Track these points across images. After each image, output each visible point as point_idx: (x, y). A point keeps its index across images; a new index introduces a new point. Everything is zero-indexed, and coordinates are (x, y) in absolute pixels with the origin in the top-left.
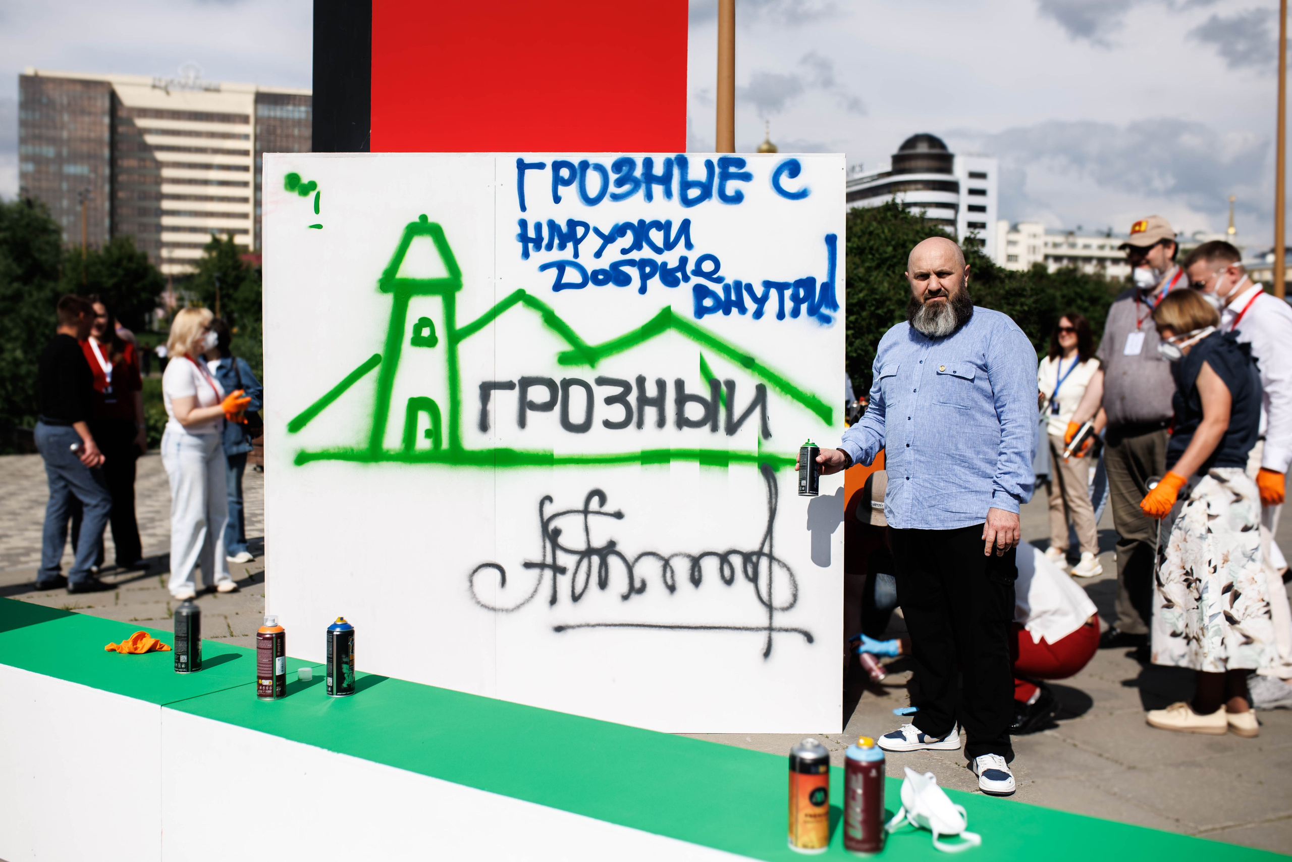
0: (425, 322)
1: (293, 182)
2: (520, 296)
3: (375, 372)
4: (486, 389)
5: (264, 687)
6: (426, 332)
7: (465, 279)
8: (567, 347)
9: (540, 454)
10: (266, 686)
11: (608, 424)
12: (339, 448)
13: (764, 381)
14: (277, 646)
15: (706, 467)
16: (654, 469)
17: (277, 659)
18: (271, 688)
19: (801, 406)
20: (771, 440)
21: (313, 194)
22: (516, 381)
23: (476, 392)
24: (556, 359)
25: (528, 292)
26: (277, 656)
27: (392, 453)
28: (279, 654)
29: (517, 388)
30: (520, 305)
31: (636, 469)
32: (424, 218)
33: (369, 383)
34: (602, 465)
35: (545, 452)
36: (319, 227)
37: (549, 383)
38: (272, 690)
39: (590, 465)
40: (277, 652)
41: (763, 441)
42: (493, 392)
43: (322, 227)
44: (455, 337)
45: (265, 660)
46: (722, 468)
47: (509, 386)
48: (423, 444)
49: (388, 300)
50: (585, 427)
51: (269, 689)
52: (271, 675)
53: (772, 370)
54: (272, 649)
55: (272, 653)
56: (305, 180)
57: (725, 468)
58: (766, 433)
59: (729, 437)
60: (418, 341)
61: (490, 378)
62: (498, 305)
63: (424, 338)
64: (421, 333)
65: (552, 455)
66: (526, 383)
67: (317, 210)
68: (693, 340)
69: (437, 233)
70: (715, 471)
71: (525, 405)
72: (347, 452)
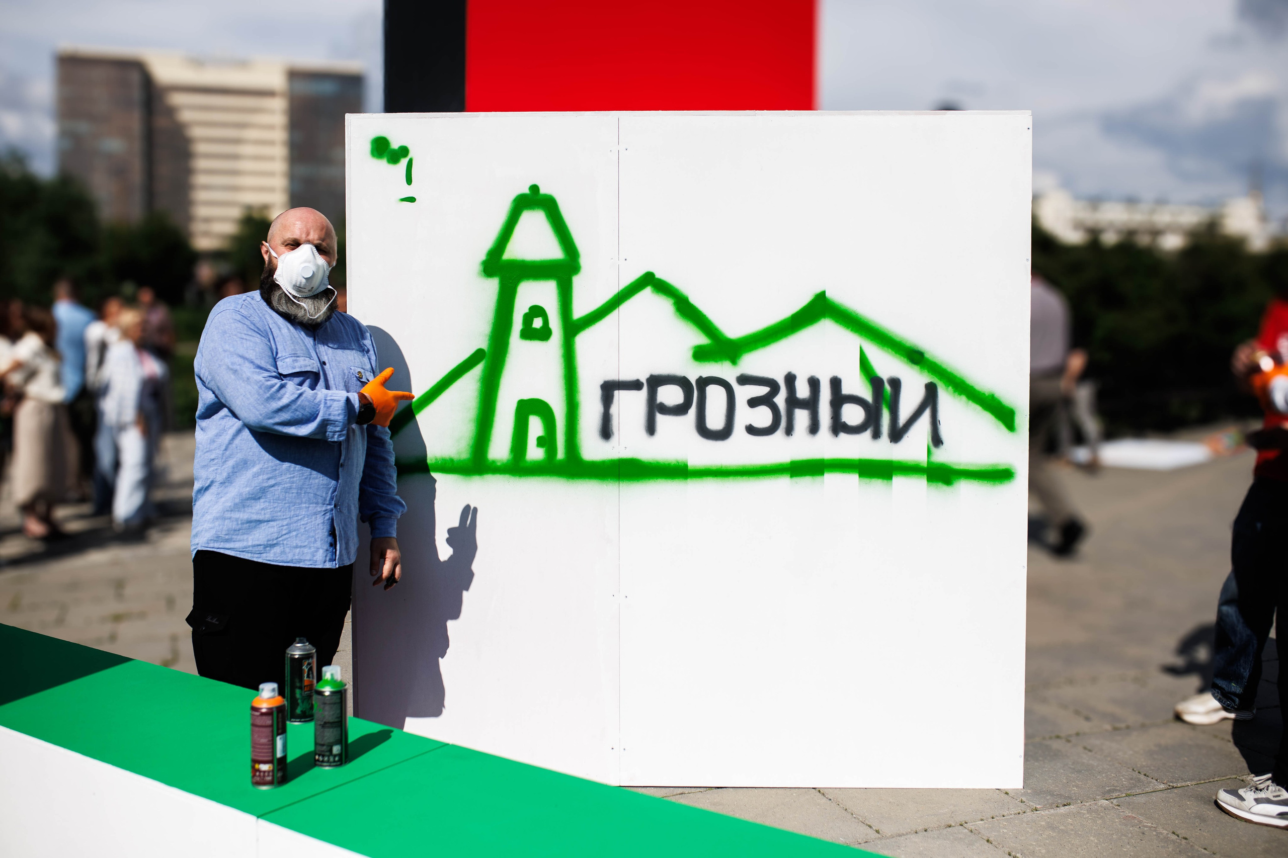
0: (537, 311)
1: (381, 147)
2: (648, 280)
3: (478, 371)
4: (609, 389)
5: (262, 774)
6: (538, 323)
7: (584, 261)
8: (703, 340)
9: (672, 464)
10: (264, 772)
11: (751, 430)
12: (436, 459)
13: (936, 380)
14: (278, 723)
15: (867, 480)
16: (806, 483)
17: (278, 738)
18: (271, 774)
19: (978, 408)
20: (943, 448)
21: (404, 162)
22: (643, 380)
23: (598, 393)
24: (690, 353)
25: (658, 276)
26: (278, 734)
27: (499, 464)
28: (280, 731)
29: (645, 388)
30: (648, 291)
31: (784, 482)
32: (535, 188)
33: (470, 383)
34: (745, 478)
35: (678, 463)
36: (412, 200)
37: (682, 382)
38: (273, 776)
39: (731, 478)
40: (278, 729)
41: (933, 449)
42: (616, 393)
43: (415, 199)
44: (572, 328)
45: (264, 741)
46: (885, 481)
47: (636, 385)
48: (535, 453)
49: (493, 285)
50: (724, 434)
51: (268, 776)
52: (270, 758)
53: (944, 366)
54: (272, 726)
55: (273, 731)
56: (395, 145)
57: (889, 481)
58: (937, 440)
59: (893, 445)
60: (528, 333)
61: (613, 376)
62: (622, 291)
63: (536, 329)
64: (532, 324)
65: (686, 466)
66: (655, 382)
67: (409, 180)
68: (852, 330)
69: (550, 206)
70: (877, 485)
71: (654, 408)
72: (445, 463)
